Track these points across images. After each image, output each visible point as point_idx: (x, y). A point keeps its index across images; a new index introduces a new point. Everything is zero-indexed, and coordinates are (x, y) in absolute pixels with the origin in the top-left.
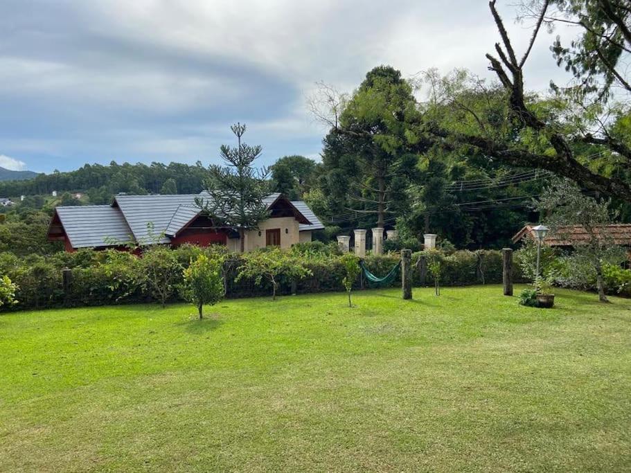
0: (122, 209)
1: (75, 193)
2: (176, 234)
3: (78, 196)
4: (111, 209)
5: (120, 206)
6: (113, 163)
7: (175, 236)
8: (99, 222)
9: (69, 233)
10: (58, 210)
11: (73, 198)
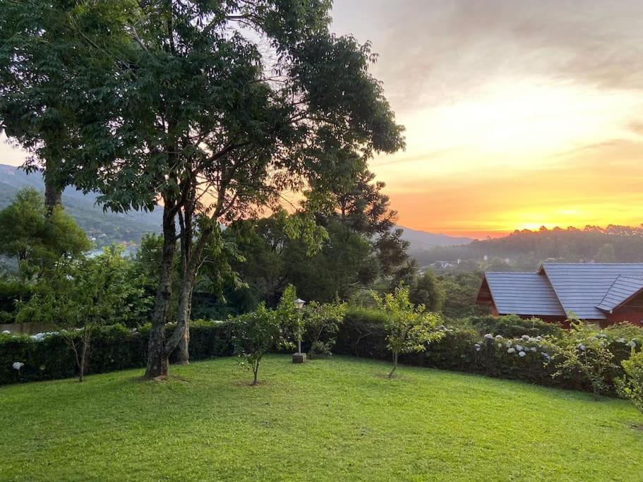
0: (549, 277)
1: (504, 258)
2: (613, 310)
3: (507, 260)
4: (538, 276)
5: (547, 273)
6: (543, 228)
7: (611, 312)
8: (524, 289)
9: (496, 298)
10: (487, 276)
11: (502, 262)
